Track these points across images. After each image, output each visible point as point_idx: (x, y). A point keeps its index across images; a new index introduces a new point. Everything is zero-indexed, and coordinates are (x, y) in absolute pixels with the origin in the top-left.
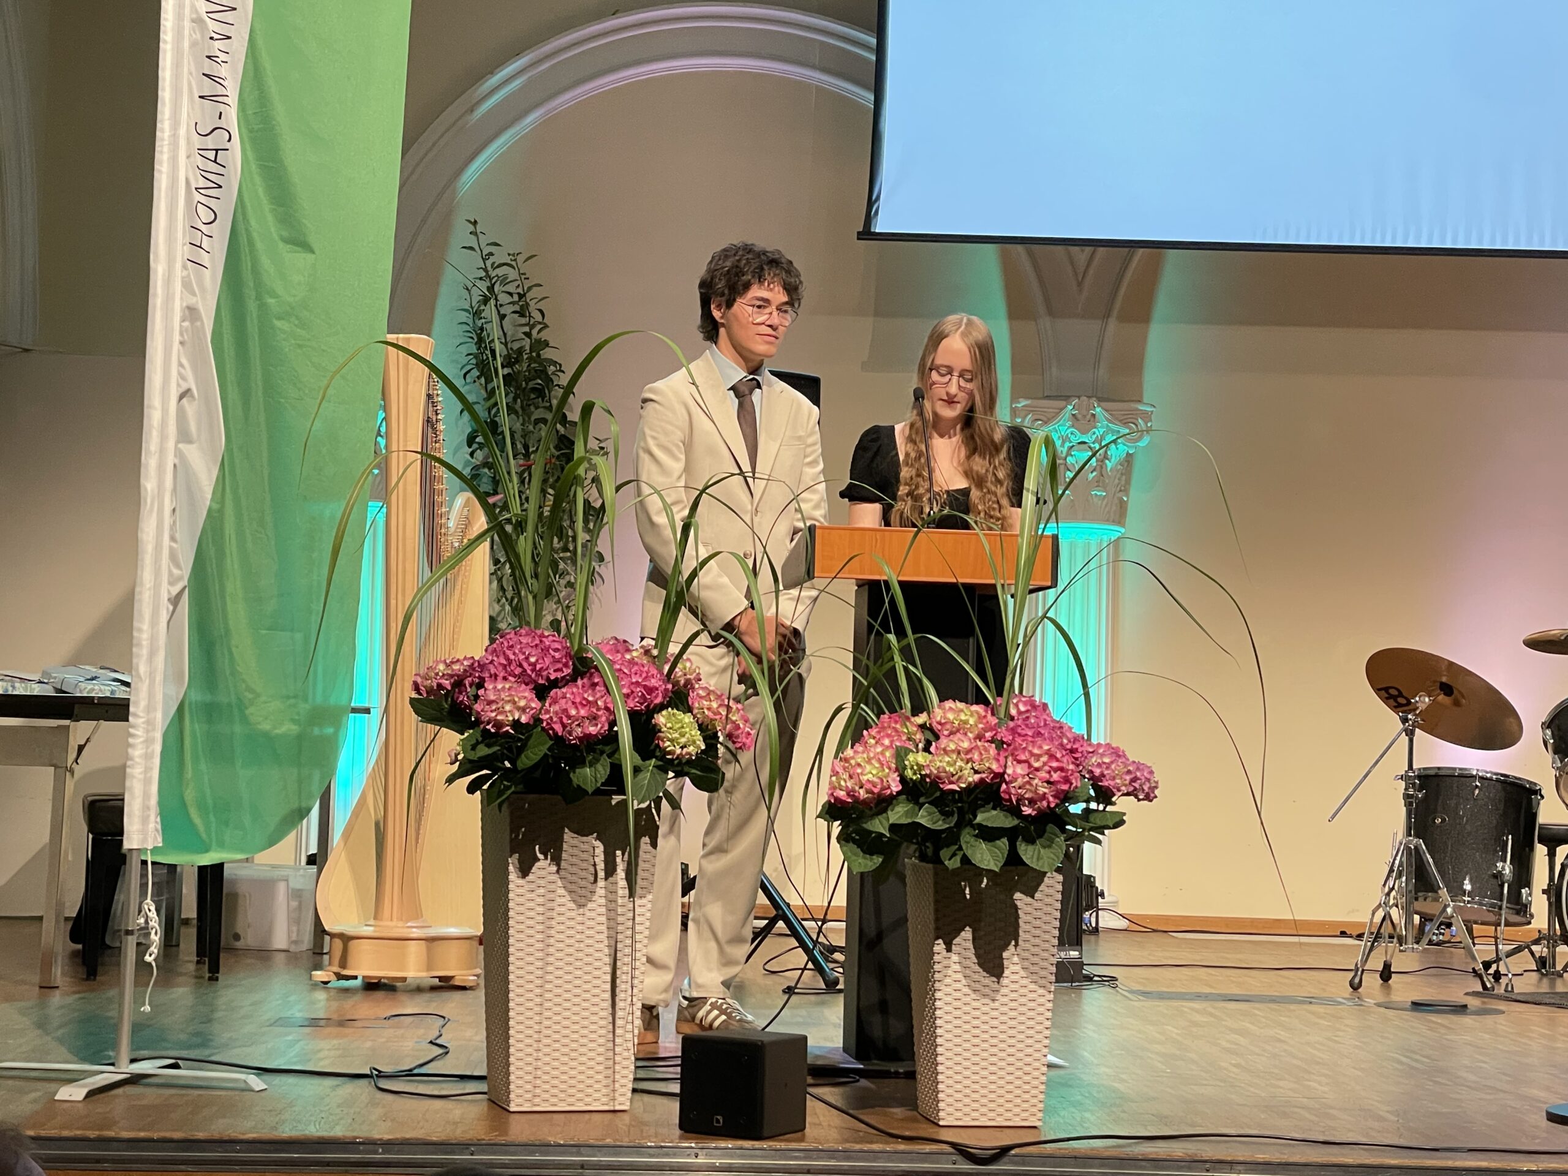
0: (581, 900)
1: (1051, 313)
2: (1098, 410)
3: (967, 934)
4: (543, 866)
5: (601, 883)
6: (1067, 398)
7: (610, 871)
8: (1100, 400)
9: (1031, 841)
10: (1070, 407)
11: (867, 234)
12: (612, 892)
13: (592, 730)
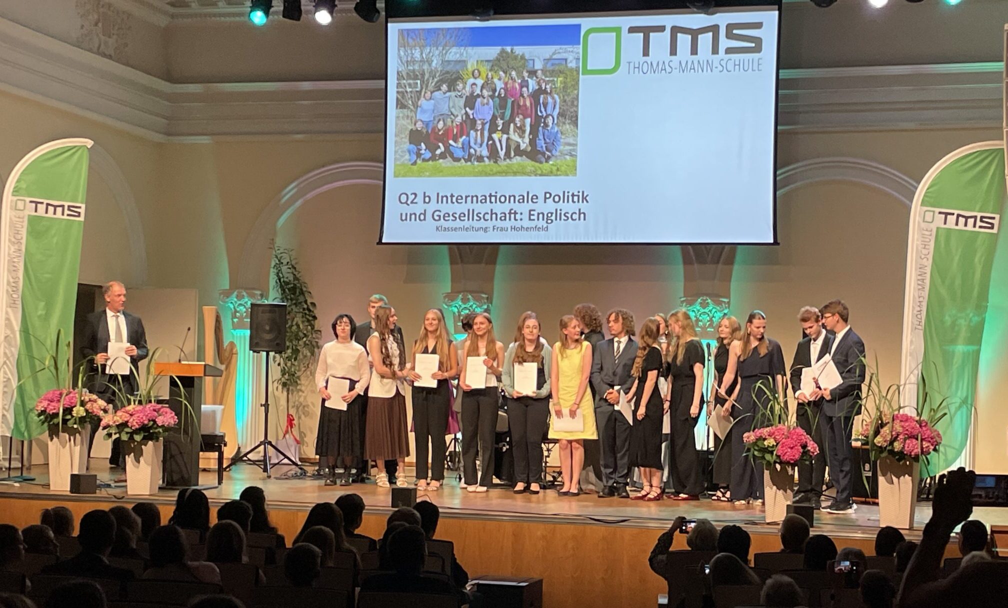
0: (64, 447)
1: (462, 261)
2: (470, 297)
3: (132, 454)
4: (55, 439)
5: (68, 444)
6: (460, 292)
7: (70, 440)
8: (471, 292)
9: (137, 434)
10: (461, 296)
11: (380, 242)
12: (70, 446)
13: (54, 411)
